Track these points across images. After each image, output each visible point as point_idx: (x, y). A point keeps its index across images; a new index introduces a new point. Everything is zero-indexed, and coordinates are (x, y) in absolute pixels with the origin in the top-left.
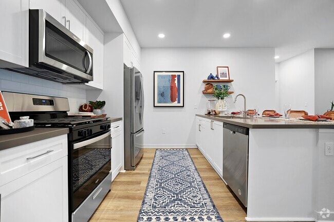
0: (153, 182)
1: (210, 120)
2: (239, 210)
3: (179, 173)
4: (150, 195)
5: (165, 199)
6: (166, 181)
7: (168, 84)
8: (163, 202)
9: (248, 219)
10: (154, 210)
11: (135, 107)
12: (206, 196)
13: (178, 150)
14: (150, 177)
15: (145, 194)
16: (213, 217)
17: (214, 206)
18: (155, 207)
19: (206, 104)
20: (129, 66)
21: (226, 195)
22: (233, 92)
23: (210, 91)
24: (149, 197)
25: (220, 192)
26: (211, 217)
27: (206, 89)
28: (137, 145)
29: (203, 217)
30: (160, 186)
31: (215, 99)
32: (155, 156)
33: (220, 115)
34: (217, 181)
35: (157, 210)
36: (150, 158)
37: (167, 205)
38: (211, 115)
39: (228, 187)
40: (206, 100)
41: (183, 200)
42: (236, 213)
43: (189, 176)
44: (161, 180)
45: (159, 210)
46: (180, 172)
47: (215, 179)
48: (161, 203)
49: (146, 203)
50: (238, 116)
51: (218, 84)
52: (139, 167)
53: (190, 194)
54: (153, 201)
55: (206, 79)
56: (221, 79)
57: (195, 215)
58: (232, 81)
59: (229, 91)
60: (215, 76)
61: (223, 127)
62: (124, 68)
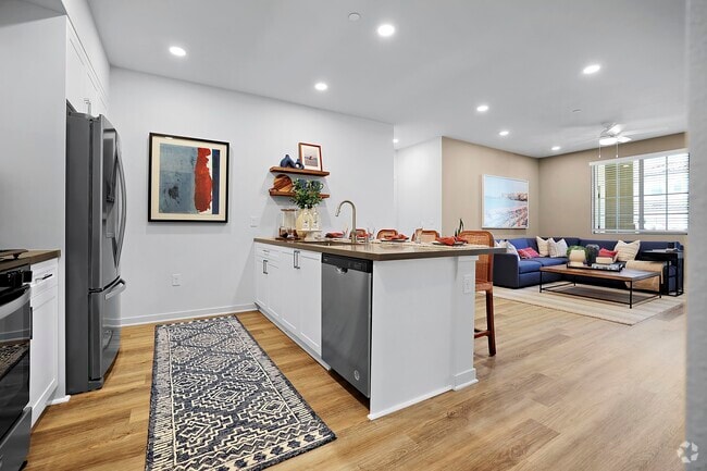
0: (166, 403)
1: (292, 250)
2: (356, 407)
3: (228, 369)
4: (165, 435)
5: (208, 431)
6: (200, 393)
7: (189, 169)
8: (204, 440)
9: (371, 416)
10: (184, 465)
11: (104, 221)
12: (295, 400)
13: (216, 320)
14: (154, 393)
15: (150, 436)
16: (316, 433)
17: (313, 414)
18: (186, 457)
19: (276, 217)
20: (79, 108)
21: (330, 389)
22: (328, 196)
23: (284, 190)
24: (163, 439)
25: (318, 386)
26: (312, 434)
27: (277, 187)
28: (108, 322)
29: (297, 440)
30: (186, 406)
31: (296, 207)
32: (156, 343)
33: (307, 239)
34: (310, 368)
35: (191, 461)
36: (142, 350)
37: (216, 442)
38: (290, 239)
39: (333, 373)
40: (277, 208)
41: (250, 420)
42: (353, 413)
43: (251, 370)
44: (187, 393)
45: (198, 460)
46: (230, 366)
47: (306, 365)
48: (198, 443)
49: (159, 456)
50: (338, 240)
51: (302, 178)
52: (113, 377)
53: (262, 404)
54: (177, 444)
55: (277, 165)
56: (306, 167)
57: (281, 441)
58: (328, 174)
59: (322, 192)
60: (295, 162)
61: (323, 262)
62: (69, 114)
